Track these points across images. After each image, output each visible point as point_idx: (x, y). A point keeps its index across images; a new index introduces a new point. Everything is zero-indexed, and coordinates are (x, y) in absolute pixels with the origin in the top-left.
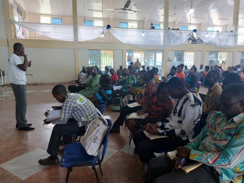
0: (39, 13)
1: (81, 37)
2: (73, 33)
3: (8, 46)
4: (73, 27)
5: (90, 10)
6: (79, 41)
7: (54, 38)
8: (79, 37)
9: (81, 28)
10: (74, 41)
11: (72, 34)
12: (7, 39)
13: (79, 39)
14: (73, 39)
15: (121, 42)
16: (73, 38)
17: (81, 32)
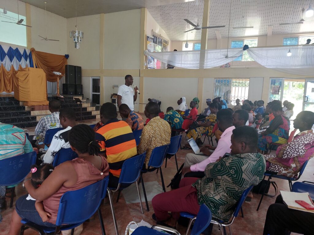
0: (181, 40)
1: (208, 63)
2: (199, 59)
3: (140, 76)
4: (200, 52)
5: (236, 28)
6: (204, 68)
7: (179, 66)
8: (205, 64)
9: (209, 53)
10: (199, 68)
11: (198, 61)
12: (140, 70)
13: (205, 66)
14: (199, 67)
15: (263, 66)
16: (199, 65)
17: (208, 58)
